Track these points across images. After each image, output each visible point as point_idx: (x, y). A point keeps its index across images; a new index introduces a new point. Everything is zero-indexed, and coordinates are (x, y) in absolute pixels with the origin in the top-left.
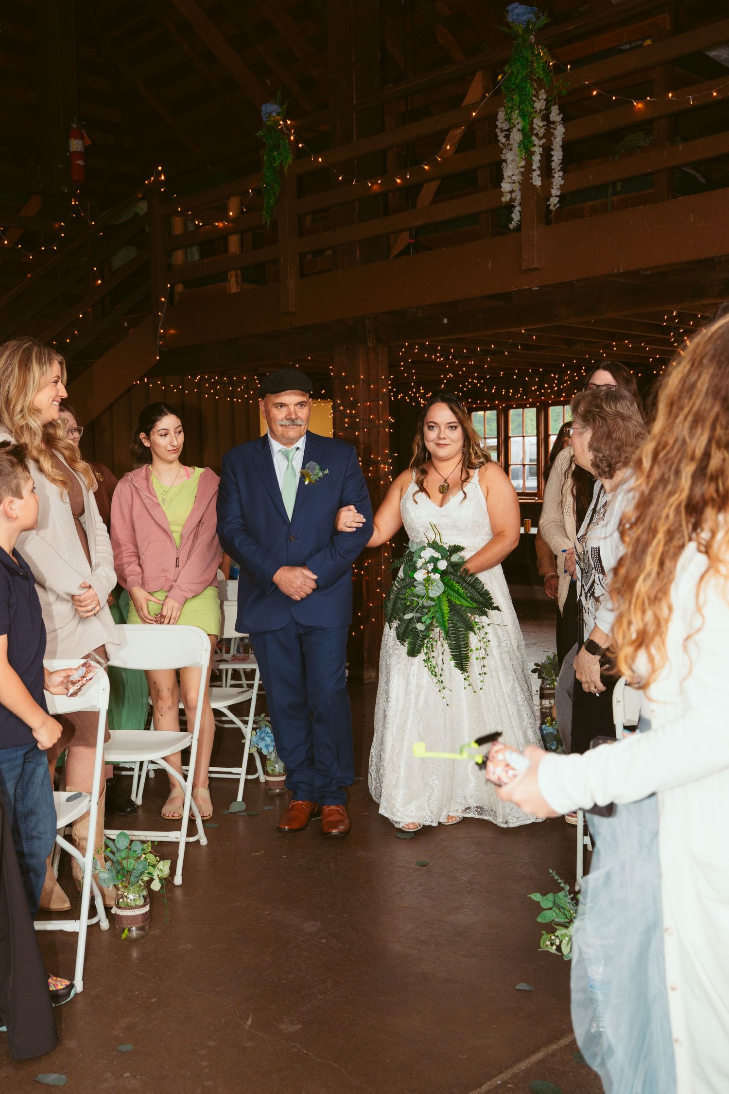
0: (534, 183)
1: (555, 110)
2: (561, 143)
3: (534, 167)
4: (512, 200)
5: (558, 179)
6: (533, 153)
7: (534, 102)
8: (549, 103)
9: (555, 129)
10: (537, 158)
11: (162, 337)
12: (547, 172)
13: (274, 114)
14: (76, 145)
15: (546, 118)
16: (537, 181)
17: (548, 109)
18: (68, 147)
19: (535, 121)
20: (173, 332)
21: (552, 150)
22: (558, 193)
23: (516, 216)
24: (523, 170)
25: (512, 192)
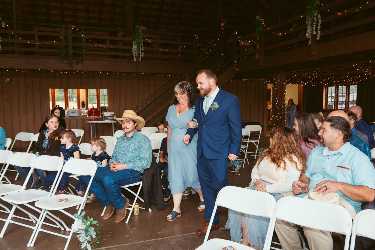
0: (314, 34)
1: (319, 15)
2: (320, 24)
3: (314, 30)
4: (309, 38)
5: (319, 32)
6: (314, 26)
7: (314, 14)
8: (318, 14)
9: (319, 20)
10: (314, 28)
11: (235, 71)
12: (317, 31)
13: (259, 18)
14: (222, 25)
15: (317, 17)
16: (315, 33)
17: (318, 15)
18: (221, 25)
19: (314, 18)
20: (238, 69)
21: (318, 25)
22: (319, 36)
23: (310, 42)
24: (311, 30)
25: (309, 36)
